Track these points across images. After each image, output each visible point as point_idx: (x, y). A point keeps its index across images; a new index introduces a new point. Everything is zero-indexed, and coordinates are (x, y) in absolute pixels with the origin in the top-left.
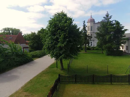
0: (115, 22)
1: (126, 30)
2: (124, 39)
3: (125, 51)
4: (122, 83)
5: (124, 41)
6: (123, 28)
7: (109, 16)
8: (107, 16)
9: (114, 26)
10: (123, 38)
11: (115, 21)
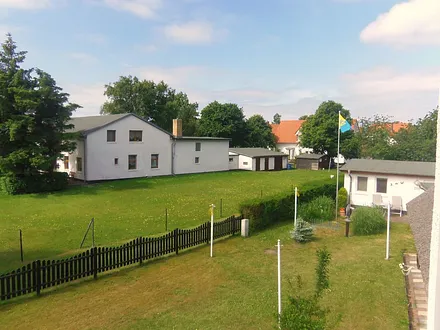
0: (38, 77)
1: (76, 106)
2: (71, 136)
3: (73, 174)
4: (75, 282)
5: (71, 141)
6: (66, 99)
7: (16, 51)
8: (10, 49)
9: (36, 89)
10: (68, 131)
11: (39, 72)
